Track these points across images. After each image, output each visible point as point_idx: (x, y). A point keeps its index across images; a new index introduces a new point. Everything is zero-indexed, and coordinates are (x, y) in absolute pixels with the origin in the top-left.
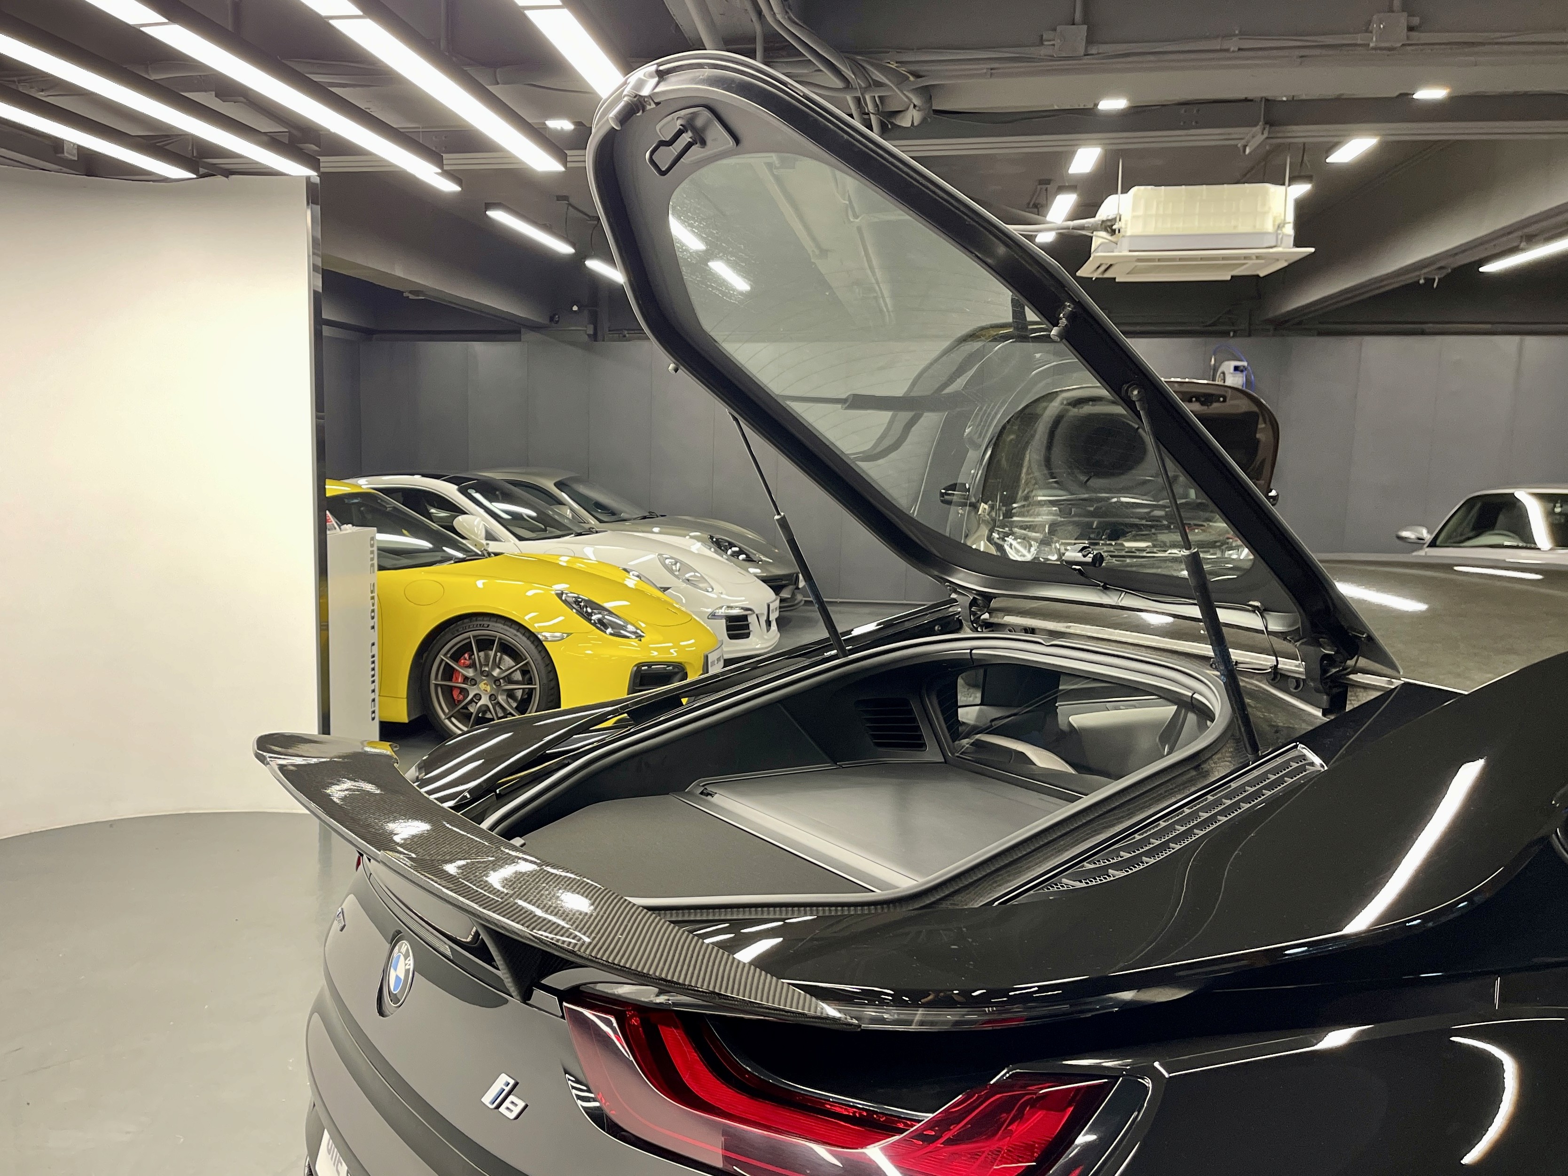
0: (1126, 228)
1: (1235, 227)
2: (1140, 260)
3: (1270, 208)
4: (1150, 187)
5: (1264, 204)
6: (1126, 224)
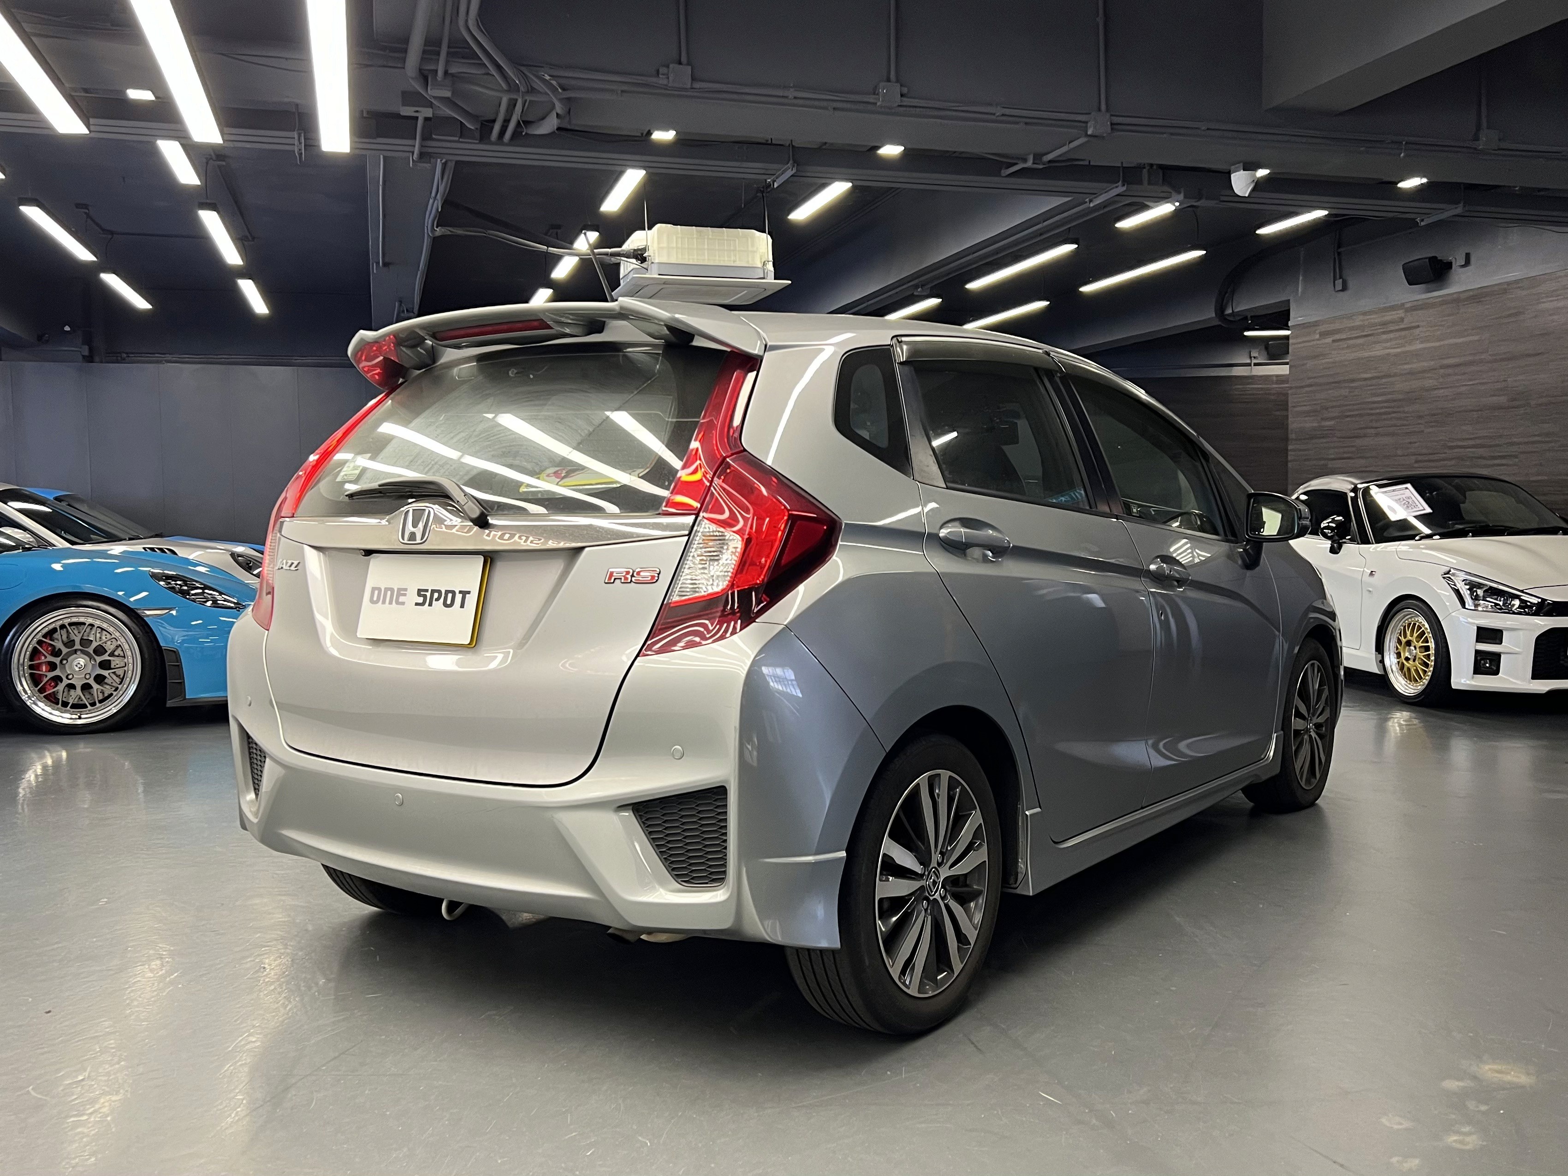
0: (654, 256)
1: (734, 261)
2: (666, 282)
3: (757, 248)
4: (669, 225)
5: (753, 245)
6: (654, 253)
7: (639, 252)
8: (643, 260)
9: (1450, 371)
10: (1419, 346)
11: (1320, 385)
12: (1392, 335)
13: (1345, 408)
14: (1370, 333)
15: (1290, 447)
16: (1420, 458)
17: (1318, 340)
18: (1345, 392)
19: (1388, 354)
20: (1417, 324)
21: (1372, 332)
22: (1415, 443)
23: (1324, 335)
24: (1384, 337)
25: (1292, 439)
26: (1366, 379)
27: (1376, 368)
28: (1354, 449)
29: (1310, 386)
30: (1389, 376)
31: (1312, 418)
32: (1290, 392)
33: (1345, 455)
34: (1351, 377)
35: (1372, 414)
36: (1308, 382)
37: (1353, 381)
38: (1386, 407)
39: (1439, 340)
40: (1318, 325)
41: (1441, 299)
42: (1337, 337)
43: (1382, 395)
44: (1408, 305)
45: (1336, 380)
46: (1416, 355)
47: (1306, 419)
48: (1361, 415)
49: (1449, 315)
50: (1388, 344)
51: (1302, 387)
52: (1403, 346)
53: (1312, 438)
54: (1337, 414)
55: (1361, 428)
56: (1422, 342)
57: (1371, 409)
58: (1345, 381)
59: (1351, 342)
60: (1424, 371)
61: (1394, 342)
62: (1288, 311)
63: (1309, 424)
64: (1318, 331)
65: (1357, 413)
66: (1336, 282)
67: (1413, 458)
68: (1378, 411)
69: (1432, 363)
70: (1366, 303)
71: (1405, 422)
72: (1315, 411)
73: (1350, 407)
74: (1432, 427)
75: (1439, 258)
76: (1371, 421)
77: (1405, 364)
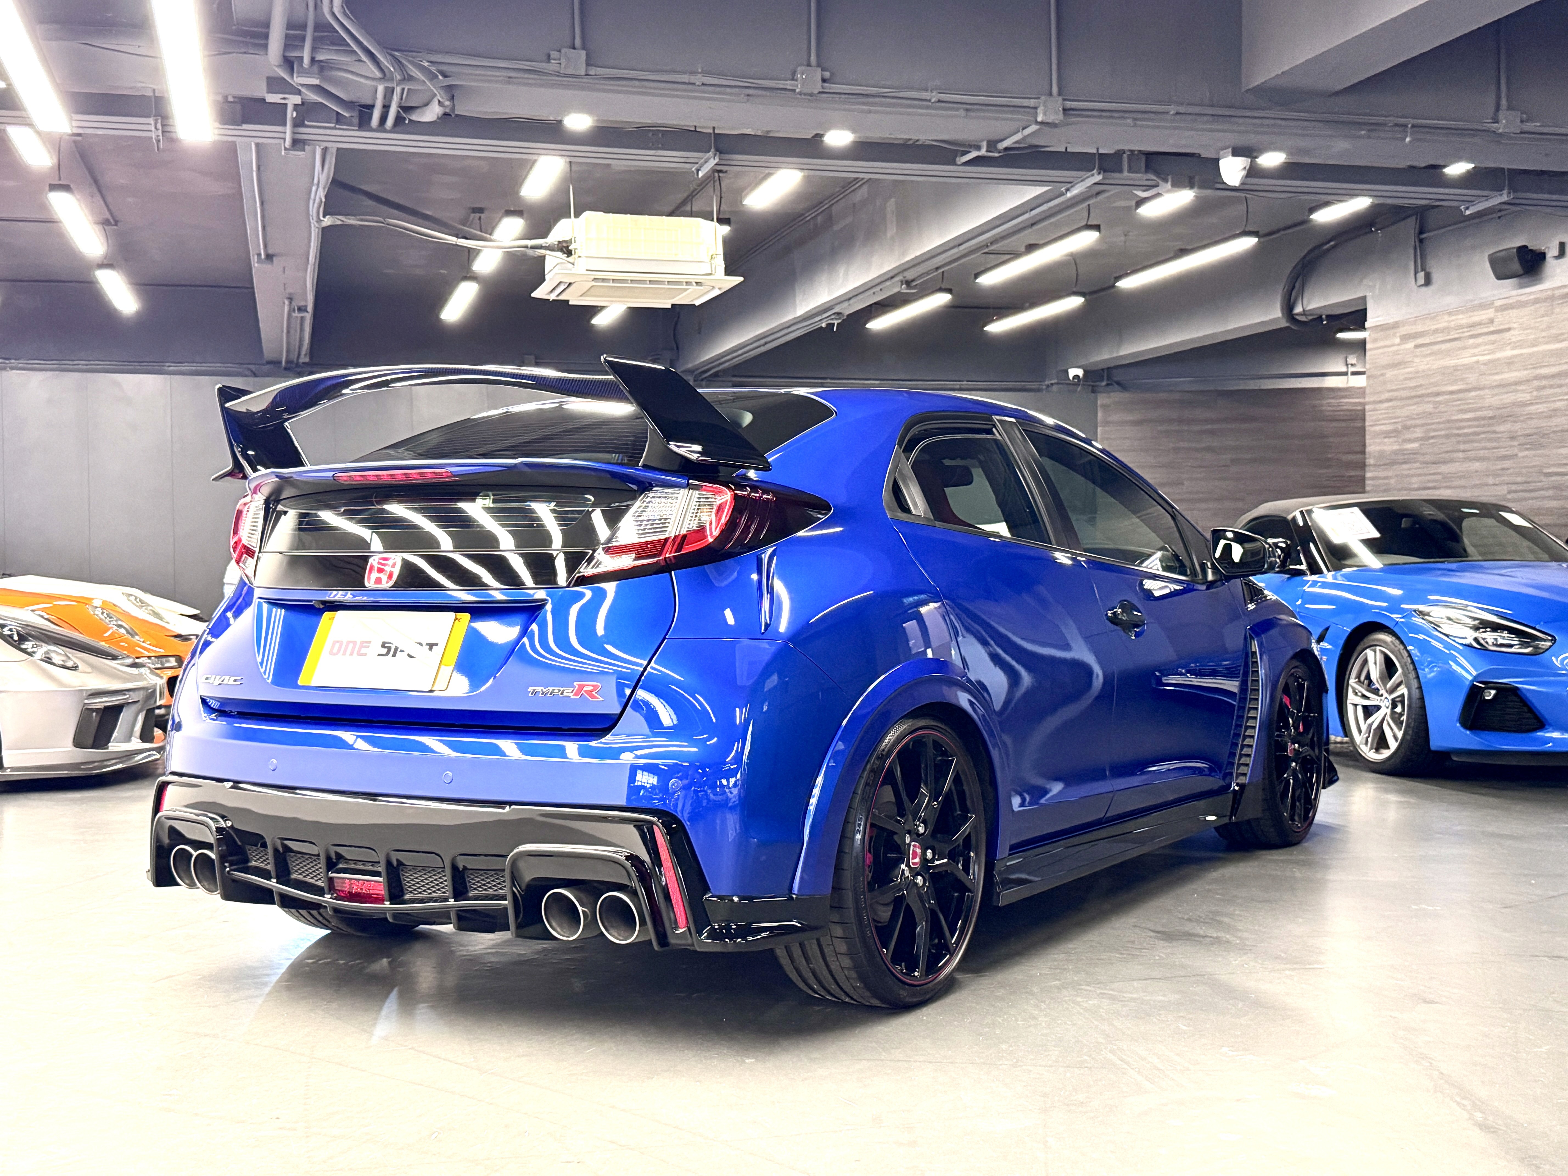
0: (582, 249)
3: (705, 239)
4: (598, 213)
5: (699, 236)
6: (581, 245)
7: (565, 245)
8: (569, 253)
9: (1544, 383)
10: (1508, 353)
11: (1402, 399)
12: (1480, 340)
13: (1429, 427)
14: (1456, 336)
15: (1368, 475)
16: (1514, 487)
17: (1399, 345)
18: (1429, 408)
19: (1477, 362)
20: (1507, 326)
21: (1461, 335)
22: (1508, 469)
23: (1405, 338)
24: (1471, 341)
25: (1370, 465)
26: (1452, 393)
27: (1462, 379)
28: (1439, 477)
29: (1390, 400)
30: (1480, 389)
31: (1392, 440)
32: (1367, 407)
33: (1431, 485)
34: (1435, 389)
35: (1459, 435)
36: (1387, 395)
37: (1438, 394)
38: (1477, 426)
39: (1534, 346)
40: (1398, 327)
41: (1532, 297)
42: (1420, 341)
43: (1470, 411)
44: (1498, 303)
45: (1419, 393)
46: (1510, 363)
47: (1386, 440)
48: (1447, 436)
49: (1543, 316)
50: (1476, 351)
51: (1381, 402)
52: (1492, 352)
53: (1393, 463)
54: (1420, 435)
55: (1447, 452)
56: (1513, 349)
57: (1459, 428)
58: (1428, 395)
59: (1436, 347)
60: (1517, 383)
61: (1483, 348)
62: (1366, 309)
63: (1390, 446)
64: (1398, 335)
65: (1443, 433)
66: (1418, 275)
67: (1505, 487)
68: (1465, 431)
69: (1526, 372)
70: (1450, 301)
71: (1495, 444)
72: (1396, 431)
73: (1433, 427)
74: (1527, 449)
75: (1530, 248)
76: (1459, 442)
77: (1497, 373)
